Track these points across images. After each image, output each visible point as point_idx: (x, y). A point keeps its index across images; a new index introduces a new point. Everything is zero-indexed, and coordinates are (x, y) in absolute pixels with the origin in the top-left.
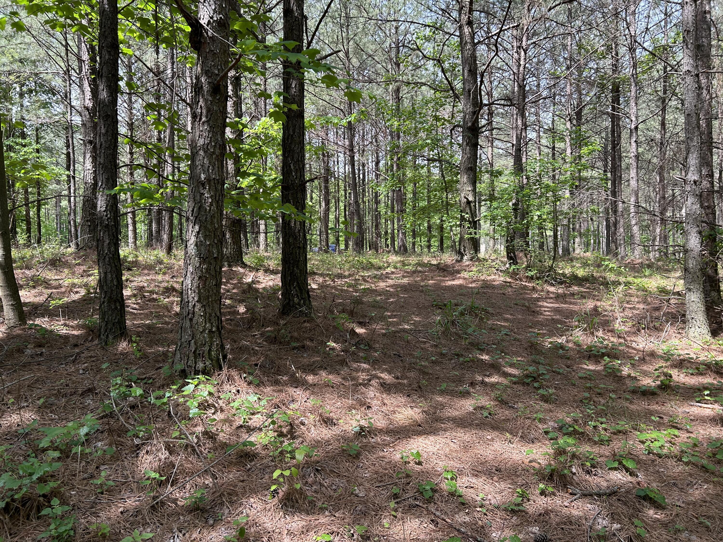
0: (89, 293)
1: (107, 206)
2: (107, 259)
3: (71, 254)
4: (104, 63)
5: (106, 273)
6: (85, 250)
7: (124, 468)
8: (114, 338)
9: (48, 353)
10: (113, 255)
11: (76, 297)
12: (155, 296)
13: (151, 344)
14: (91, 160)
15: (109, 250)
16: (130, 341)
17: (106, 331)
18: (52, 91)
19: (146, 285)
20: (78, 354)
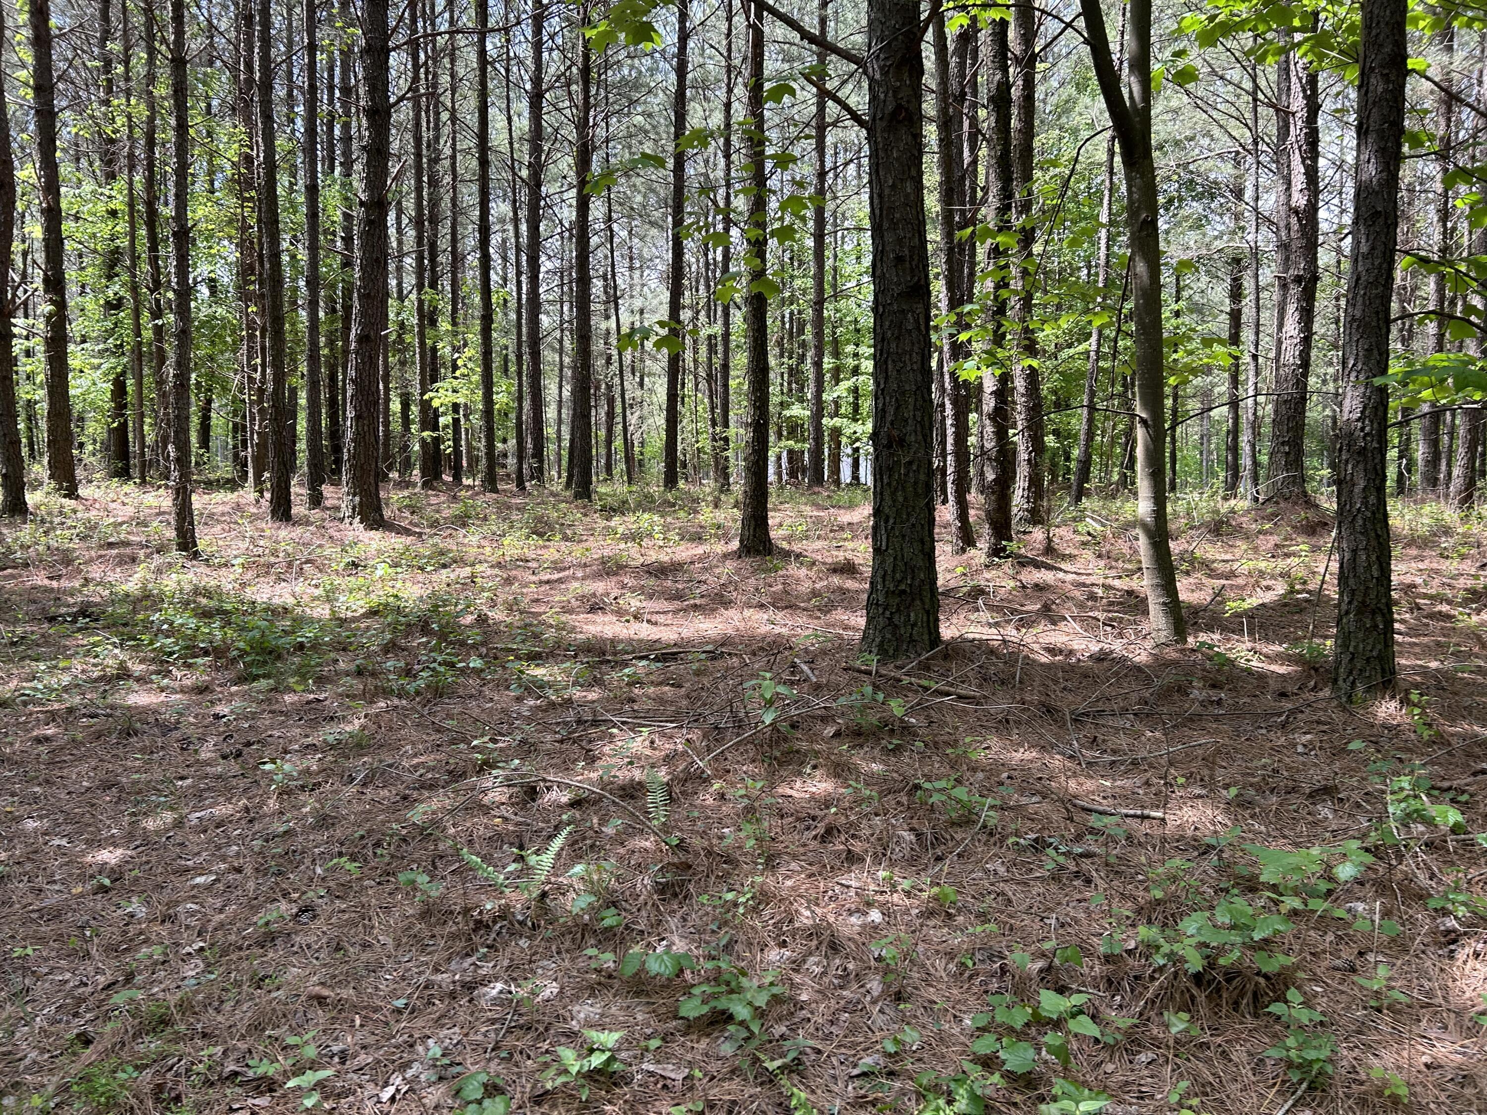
0: (1292, 591)
1: (1365, 408)
2: (1360, 522)
3: (1248, 511)
4: (1374, 103)
5: (1354, 552)
6: (1277, 503)
7: (1422, 973)
8: (1368, 690)
9: (1230, 702)
10: (1373, 513)
11: (1269, 597)
12: (1445, 608)
13: (1453, 714)
14: (1297, 316)
15: (1365, 503)
16: (1405, 701)
17: (1350, 673)
18: (1210, 192)
19: (1419, 581)
20: (1292, 712)
